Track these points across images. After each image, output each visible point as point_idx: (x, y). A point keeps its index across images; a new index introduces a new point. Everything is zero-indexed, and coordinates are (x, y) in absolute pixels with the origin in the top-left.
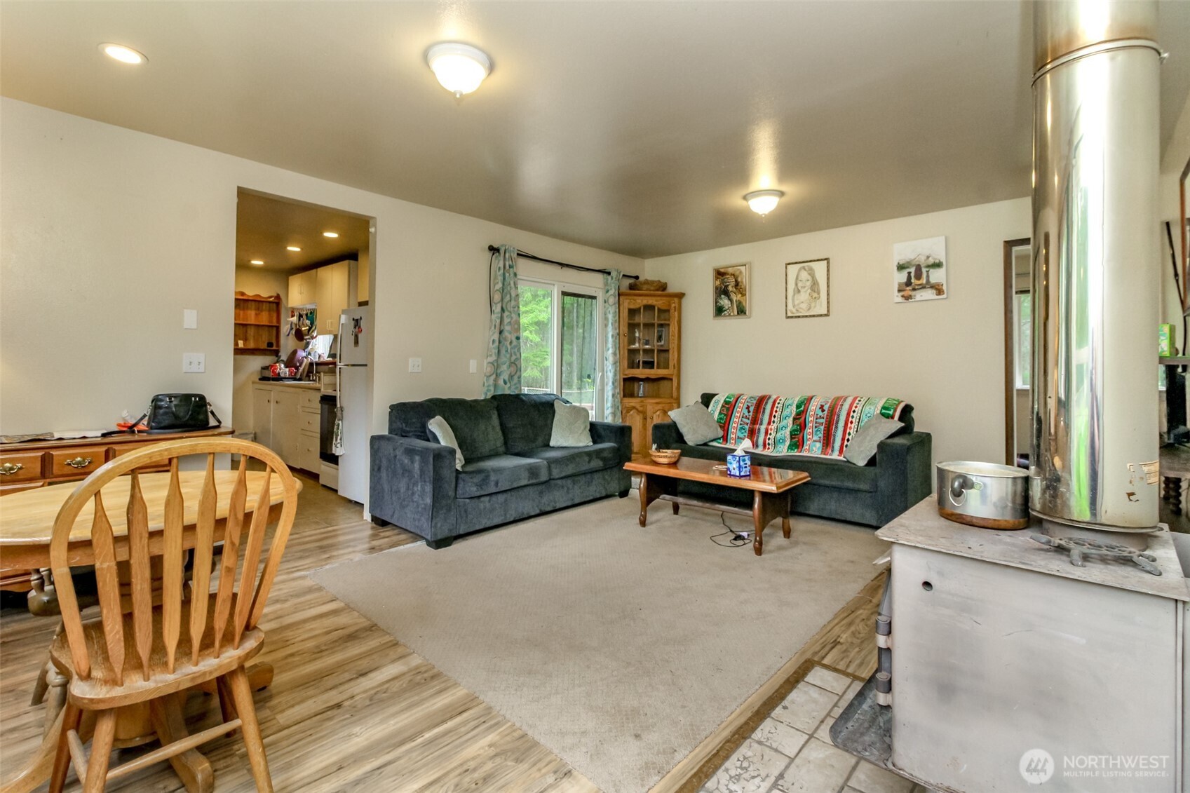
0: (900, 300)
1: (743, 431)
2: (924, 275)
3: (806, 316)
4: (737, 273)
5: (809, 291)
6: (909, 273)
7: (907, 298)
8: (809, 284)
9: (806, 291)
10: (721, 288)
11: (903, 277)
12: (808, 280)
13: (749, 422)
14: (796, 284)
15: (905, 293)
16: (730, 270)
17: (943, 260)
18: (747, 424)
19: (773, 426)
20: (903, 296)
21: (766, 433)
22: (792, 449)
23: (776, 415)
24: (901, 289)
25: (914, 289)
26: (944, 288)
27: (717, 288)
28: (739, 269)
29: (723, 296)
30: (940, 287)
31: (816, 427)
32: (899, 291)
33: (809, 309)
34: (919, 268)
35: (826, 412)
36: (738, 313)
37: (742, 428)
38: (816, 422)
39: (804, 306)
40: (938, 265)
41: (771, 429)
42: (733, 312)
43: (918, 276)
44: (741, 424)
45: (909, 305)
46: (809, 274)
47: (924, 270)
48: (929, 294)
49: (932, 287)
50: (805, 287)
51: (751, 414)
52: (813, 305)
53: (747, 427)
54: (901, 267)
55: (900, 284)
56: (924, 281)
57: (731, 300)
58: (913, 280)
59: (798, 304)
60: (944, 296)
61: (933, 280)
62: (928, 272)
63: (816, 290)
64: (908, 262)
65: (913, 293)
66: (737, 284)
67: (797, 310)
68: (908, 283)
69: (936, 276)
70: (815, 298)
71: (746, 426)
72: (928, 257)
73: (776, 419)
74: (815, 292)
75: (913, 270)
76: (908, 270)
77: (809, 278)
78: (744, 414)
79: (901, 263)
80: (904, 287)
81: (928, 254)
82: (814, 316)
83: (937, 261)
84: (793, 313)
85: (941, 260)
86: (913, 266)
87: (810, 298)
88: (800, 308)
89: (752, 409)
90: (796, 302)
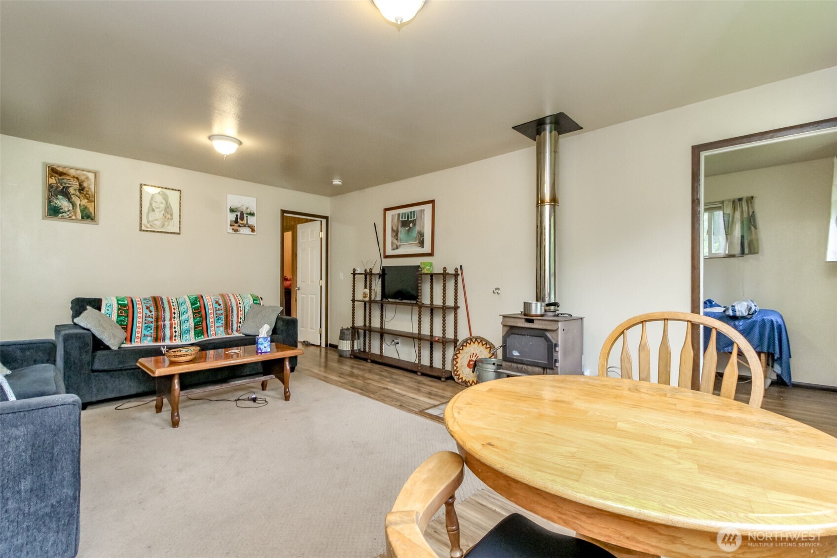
0: (231, 231)
1: (149, 329)
2: (245, 218)
3: (161, 232)
4: (82, 178)
5: (163, 212)
6: (237, 215)
7: (236, 231)
8: (163, 206)
9: (160, 212)
10: (57, 187)
11: (232, 217)
12: (162, 203)
13: (153, 320)
14: (151, 204)
15: (235, 228)
16: (72, 172)
17: (255, 212)
18: (152, 322)
19: (177, 321)
20: (233, 229)
21: (171, 327)
22: (198, 336)
23: (176, 311)
24: (232, 224)
25: (239, 226)
26: (255, 228)
27: (51, 186)
28: (84, 175)
29: (60, 197)
30: (253, 228)
31: (217, 317)
32: (231, 225)
33: (163, 227)
34: (242, 213)
35: (222, 305)
36: (83, 218)
37: (147, 327)
38: (216, 314)
39: (158, 223)
40: (252, 214)
41: (175, 324)
42: (75, 215)
43: (242, 219)
44: (145, 323)
45: (236, 235)
46: (164, 199)
47: (245, 215)
48: (247, 231)
49: (249, 227)
50: (159, 208)
51: (153, 313)
52: (166, 223)
53: (153, 325)
54: (232, 210)
55: (231, 221)
56: (245, 222)
57: (73, 204)
58: (239, 220)
59: (153, 221)
60: (255, 233)
61: (250, 223)
62: (247, 217)
63: (169, 212)
64: (236, 208)
65: (239, 228)
66: (81, 189)
67: (151, 226)
68: (236, 222)
69: (252, 221)
70: (168, 218)
71: (151, 324)
72: (247, 208)
73: (176, 315)
74: (168, 213)
75: (239, 214)
76: (236, 213)
77: (164, 201)
78: (146, 314)
79: (232, 208)
80: (234, 224)
81: (247, 206)
82: (168, 233)
83: (252, 212)
84: (148, 228)
85: (254, 212)
86: (239, 211)
87: (164, 217)
88: (155, 225)
89: (152, 308)
90: (151, 219)
